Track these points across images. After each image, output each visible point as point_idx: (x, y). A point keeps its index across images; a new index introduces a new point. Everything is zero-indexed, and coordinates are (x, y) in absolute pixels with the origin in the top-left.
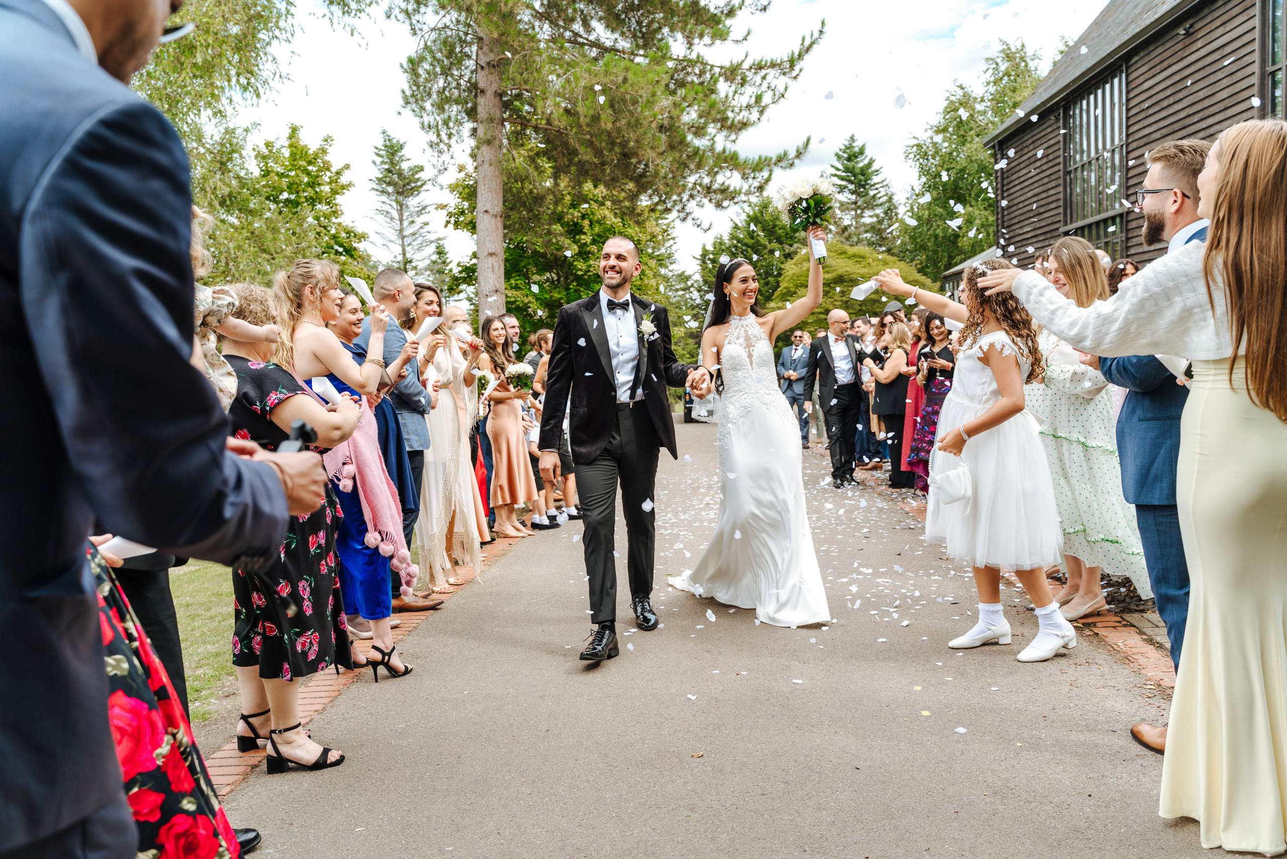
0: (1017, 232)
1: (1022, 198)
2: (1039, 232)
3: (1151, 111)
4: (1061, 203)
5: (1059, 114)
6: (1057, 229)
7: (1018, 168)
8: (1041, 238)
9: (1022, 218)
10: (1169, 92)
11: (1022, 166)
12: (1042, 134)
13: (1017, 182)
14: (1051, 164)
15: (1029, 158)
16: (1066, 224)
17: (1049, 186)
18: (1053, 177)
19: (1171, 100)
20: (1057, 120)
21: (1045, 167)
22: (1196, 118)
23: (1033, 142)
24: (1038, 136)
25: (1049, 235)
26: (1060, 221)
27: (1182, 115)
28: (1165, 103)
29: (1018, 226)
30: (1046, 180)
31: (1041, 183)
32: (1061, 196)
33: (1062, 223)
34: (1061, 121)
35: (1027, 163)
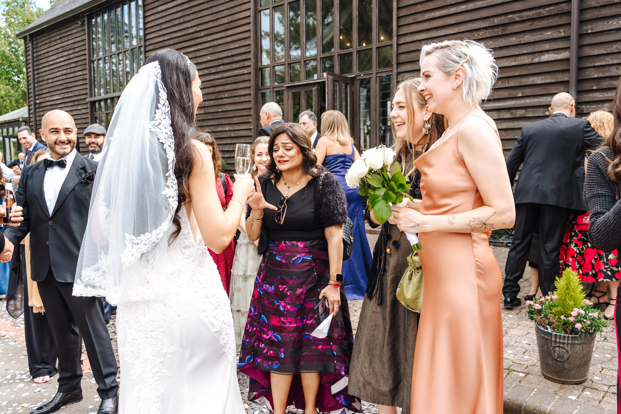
0: (47, 99)
1: (52, 76)
2: (68, 100)
3: (164, 26)
4: (87, 81)
5: (84, 21)
6: (85, 99)
7: (47, 55)
8: (70, 104)
9: (52, 89)
10: (179, 15)
11: (51, 54)
12: (69, 33)
13: (46, 64)
14: (77, 55)
15: (57, 49)
16: (91, 96)
17: (77, 69)
18: (79, 63)
19: (181, 20)
20: (83, 25)
21: (72, 56)
22: (202, 34)
23: (61, 38)
24: (65, 34)
25: (76, 103)
26: (87, 94)
27: (191, 31)
28: (177, 22)
29: (48, 95)
30: (73, 65)
31: (68, 67)
32: (87, 77)
33: (88, 95)
34: (86, 25)
35: (55, 52)
